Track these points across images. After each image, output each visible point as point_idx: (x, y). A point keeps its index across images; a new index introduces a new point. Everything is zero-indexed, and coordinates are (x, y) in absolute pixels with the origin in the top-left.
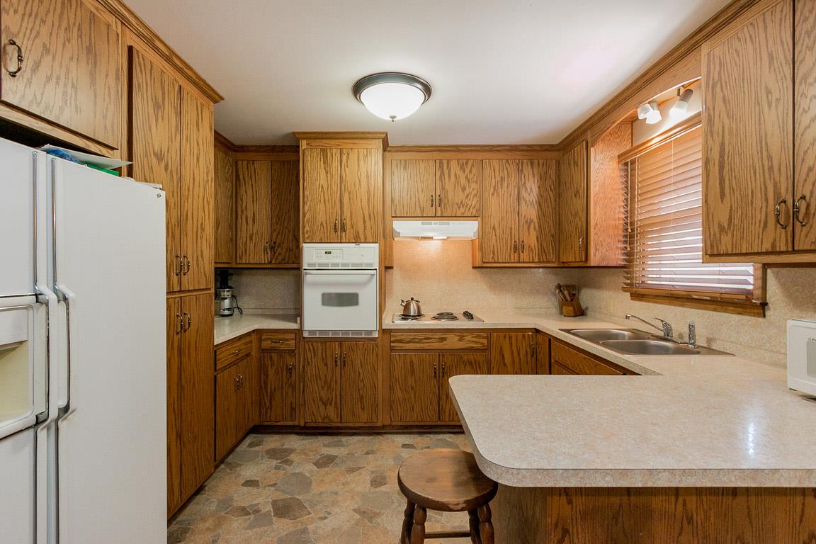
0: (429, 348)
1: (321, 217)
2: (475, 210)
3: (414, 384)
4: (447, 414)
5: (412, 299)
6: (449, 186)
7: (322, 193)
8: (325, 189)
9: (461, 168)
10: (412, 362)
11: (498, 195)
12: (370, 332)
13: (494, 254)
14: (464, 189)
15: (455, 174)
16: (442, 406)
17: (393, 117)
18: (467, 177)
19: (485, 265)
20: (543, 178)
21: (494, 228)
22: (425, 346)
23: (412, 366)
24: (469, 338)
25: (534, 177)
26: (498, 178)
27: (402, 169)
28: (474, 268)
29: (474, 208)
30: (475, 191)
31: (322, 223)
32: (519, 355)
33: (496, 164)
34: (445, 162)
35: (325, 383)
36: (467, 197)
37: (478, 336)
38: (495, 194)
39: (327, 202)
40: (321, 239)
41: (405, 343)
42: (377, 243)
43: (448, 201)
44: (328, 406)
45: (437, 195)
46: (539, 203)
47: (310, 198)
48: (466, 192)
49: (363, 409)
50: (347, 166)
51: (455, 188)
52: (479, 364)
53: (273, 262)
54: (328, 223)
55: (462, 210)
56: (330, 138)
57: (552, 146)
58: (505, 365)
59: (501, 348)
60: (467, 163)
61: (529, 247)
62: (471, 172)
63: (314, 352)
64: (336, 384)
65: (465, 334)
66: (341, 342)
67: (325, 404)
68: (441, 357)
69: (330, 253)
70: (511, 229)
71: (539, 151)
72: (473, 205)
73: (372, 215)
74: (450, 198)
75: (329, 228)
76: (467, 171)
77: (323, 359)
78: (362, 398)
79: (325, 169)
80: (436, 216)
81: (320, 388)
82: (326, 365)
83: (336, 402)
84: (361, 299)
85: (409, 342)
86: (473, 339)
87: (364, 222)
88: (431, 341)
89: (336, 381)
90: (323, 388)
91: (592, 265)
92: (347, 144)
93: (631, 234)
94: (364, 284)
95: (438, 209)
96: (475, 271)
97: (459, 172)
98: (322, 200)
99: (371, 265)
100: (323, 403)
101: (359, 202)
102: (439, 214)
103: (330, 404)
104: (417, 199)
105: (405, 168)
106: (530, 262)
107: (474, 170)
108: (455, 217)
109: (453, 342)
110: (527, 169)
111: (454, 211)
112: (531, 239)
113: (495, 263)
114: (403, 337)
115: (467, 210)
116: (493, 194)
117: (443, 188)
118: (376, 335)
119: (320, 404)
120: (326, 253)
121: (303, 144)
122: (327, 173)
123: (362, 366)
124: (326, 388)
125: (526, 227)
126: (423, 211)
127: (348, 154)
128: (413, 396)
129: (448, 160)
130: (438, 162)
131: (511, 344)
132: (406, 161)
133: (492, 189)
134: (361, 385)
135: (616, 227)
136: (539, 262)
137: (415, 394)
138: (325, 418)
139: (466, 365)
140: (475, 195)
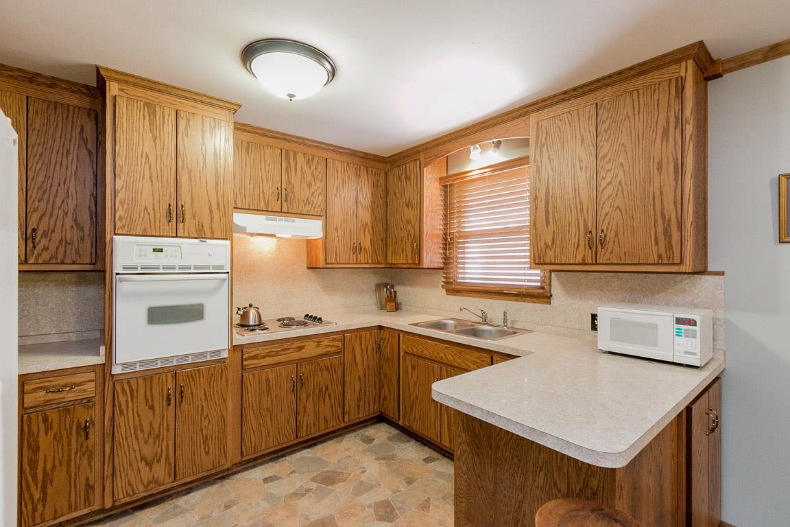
0: (288, 359)
1: (145, 199)
2: (319, 209)
3: (270, 406)
4: (305, 428)
5: (251, 306)
6: (296, 180)
7: (147, 166)
8: (152, 160)
9: (307, 163)
10: (268, 379)
11: (340, 196)
12: (219, 352)
13: (336, 255)
14: (310, 186)
15: (302, 169)
16: (300, 422)
17: (291, 96)
18: (312, 174)
19: (328, 266)
20: (375, 186)
21: (336, 229)
22: (283, 358)
23: (268, 385)
24: (326, 343)
25: (368, 183)
26: (340, 180)
27: (244, 151)
28: (309, 268)
29: (319, 206)
30: (320, 190)
31: (146, 208)
32: (367, 352)
33: (338, 165)
34: (291, 154)
35: (150, 434)
36: (312, 195)
37: (334, 340)
38: (338, 195)
39: (154, 178)
40: (145, 230)
41: (261, 358)
42: (227, 239)
43: (294, 196)
44: (155, 465)
45: (284, 187)
46: (373, 209)
47: (125, 170)
48: (312, 189)
49: (207, 453)
50: (187, 136)
51: (301, 183)
52: (335, 368)
53: (32, 260)
54: (157, 208)
55: (308, 208)
56: (159, 91)
57: (382, 158)
58: (356, 364)
59: (353, 349)
60: (313, 159)
61: (365, 249)
62: (316, 169)
63: (132, 392)
64: (168, 430)
65: (322, 339)
66: (175, 373)
67: (149, 465)
68: (299, 368)
69: (161, 250)
70: (350, 230)
71: (373, 160)
72: (318, 204)
73: (221, 204)
74: (296, 194)
75: (158, 216)
76: (313, 167)
77: (147, 401)
78: (206, 439)
79: (152, 132)
80: (281, 212)
81: (142, 443)
82: (152, 408)
83: (167, 456)
84: (207, 312)
85: (264, 357)
86: (330, 343)
87: (211, 212)
88: (288, 351)
89: (168, 425)
90: (146, 442)
91: (424, 267)
92: (185, 106)
93: (448, 243)
94: (212, 292)
95: (284, 204)
96: (310, 271)
97: (305, 168)
98: (147, 175)
99: (222, 267)
100: (147, 463)
101: (204, 185)
102: (285, 210)
103: (159, 461)
104: (261, 191)
105: (247, 151)
106: (365, 263)
107: (319, 167)
108: (301, 215)
109: (311, 350)
110: (364, 176)
111: (300, 207)
112: (366, 242)
113: (337, 263)
114: (257, 352)
115: (313, 208)
116: (336, 195)
117: (289, 182)
118: (225, 355)
119: (142, 465)
120: (154, 250)
121: (113, 89)
122: (155, 139)
123: (206, 398)
124: (151, 441)
125: (362, 229)
126: (267, 204)
127: (188, 120)
128: (268, 419)
129: (295, 152)
130: (284, 151)
131: (361, 343)
132: (248, 143)
133: (335, 190)
134: (205, 423)
135: (438, 236)
136: (372, 263)
137: (271, 417)
138: (149, 483)
139: (323, 371)
140: (320, 194)
